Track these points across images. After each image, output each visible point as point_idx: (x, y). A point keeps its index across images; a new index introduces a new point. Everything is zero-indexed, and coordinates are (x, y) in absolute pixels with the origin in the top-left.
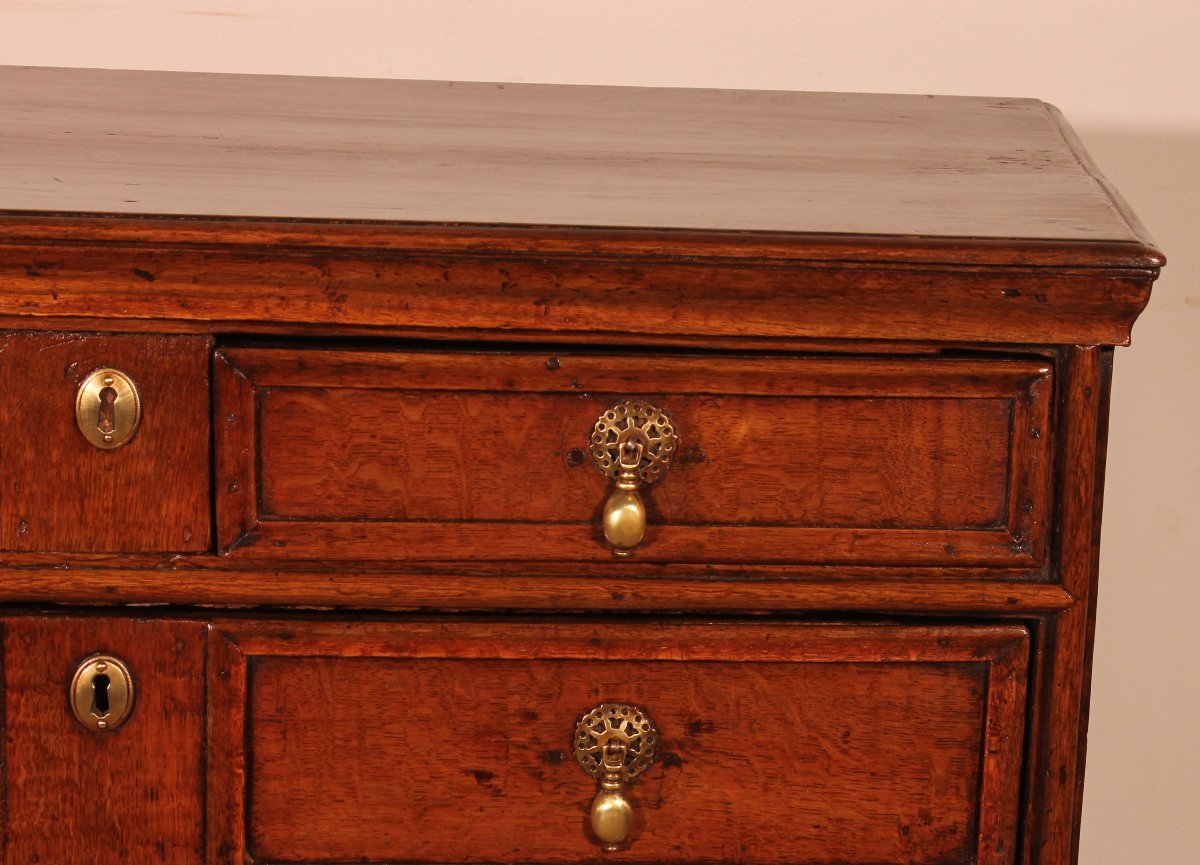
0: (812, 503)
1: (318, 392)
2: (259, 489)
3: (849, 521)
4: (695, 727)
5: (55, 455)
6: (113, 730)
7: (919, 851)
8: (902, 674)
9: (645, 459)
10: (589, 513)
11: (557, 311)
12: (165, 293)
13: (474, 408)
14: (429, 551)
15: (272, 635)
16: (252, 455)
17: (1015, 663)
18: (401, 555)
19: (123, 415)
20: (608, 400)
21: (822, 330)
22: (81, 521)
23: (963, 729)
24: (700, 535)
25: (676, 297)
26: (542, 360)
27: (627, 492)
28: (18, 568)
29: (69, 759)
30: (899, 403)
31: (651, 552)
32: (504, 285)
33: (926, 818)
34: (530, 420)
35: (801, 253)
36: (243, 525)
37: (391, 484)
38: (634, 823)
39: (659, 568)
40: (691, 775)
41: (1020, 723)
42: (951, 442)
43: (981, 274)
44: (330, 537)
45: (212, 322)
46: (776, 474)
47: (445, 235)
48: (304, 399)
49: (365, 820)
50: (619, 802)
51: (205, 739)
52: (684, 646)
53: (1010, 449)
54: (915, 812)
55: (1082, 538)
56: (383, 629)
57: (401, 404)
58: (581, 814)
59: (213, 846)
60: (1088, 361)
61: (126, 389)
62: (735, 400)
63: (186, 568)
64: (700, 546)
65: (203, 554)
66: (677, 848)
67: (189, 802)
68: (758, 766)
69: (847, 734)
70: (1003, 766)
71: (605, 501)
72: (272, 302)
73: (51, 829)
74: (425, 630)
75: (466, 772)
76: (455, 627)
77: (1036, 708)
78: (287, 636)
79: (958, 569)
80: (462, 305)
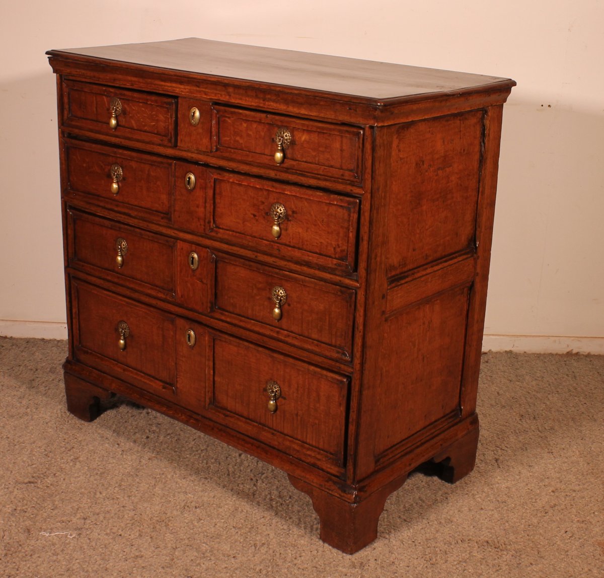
1: (229, 118)
2: (219, 139)
3: (323, 165)
4: (293, 212)
8: (333, 207)
9: (284, 142)
11: (267, 103)
13: (255, 125)
16: (217, 131)
17: (356, 209)
18: (240, 158)
20: (279, 126)
23: (346, 224)
24: (295, 163)
26: (265, 115)
27: (279, 150)
30: (333, 136)
31: (283, 165)
34: (265, 130)
36: (216, 146)
37: (241, 141)
38: (281, 234)
39: (287, 170)
40: (292, 224)
42: (344, 147)
46: (310, 150)
48: (227, 119)
49: (234, 222)
50: (277, 228)
51: (206, 196)
52: (290, 191)
54: (337, 245)
56: (236, 176)
57: (243, 123)
59: (207, 221)
60: (367, 129)
62: (302, 131)
64: (294, 166)
65: (209, 153)
66: (290, 242)
67: (203, 210)
68: (305, 225)
75: (252, 214)
76: (248, 178)
78: (220, 175)
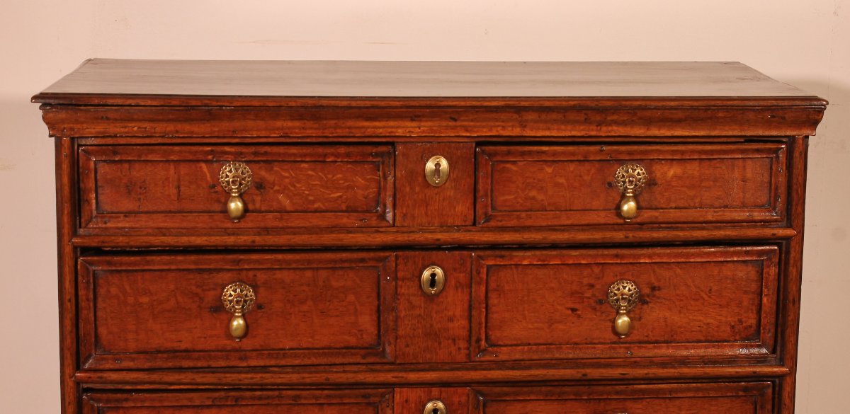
0: (697, 200)
1: (514, 163)
2: (492, 201)
3: (712, 206)
5: (417, 189)
6: (437, 295)
7: (738, 335)
8: (730, 265)
9: (636, 185)
10: (614, 206)
11: (604, 129)
12: (460, 126)
13: (572, 167)
14: (555, 222)
15: (497, 256)
16: (490, 187)
17: (773, 260)
18: (544, 224)
19: (443, 173)
20: (621, 162)
21: (702, 133)
22: (426, 214)
23: (754, 286)
24: (655, 213)
25: (648, 122)
26: (598, 148)
27: (630, 197)
28: (403, 233)
29: (420, 307)
30: (730, 160)
31: (639, 220)
32: (586, 119)
33: (740, 321)
34: (593, 171)
35: (696, 104)
36: (486, 214)
37: (540, 197)
38: (631, 326)
39: (641, 225)
40: (652, 308)
41: (776, 283)
42: (749, 175)
43: (762, 110)
44: (519, 218)
45: (478, 137)
46: (684, 189)
47: (565, 101)
48: (508, 166)
49: (530, 329)
50: (626, 319)
51: (471, 297)
52: (650, 257)
53: (771, 177)
54: (737, 320)
55: (799, 209)
56: (538, 253)
57: (544, 166)
58: (611, 324)
59: (474, 339)
60: (801, 142)
61: (444, 164)
62: (669, 161)
63: (465, 231)
64: (656, 217)
65: (470, 226)
66: (647, 336)
67: (464, 322)
68: (677, 303)
69: (710, 290)
70: (770, 300)
71: (620, 202)
72: (499, 129)
73: (413, 333)
74: (554, 253)
75: (568, 309)
76: (565, 252)
77: (782, 277)
78: (502, 257)
79: (752, 223)
80: (569, 127)
